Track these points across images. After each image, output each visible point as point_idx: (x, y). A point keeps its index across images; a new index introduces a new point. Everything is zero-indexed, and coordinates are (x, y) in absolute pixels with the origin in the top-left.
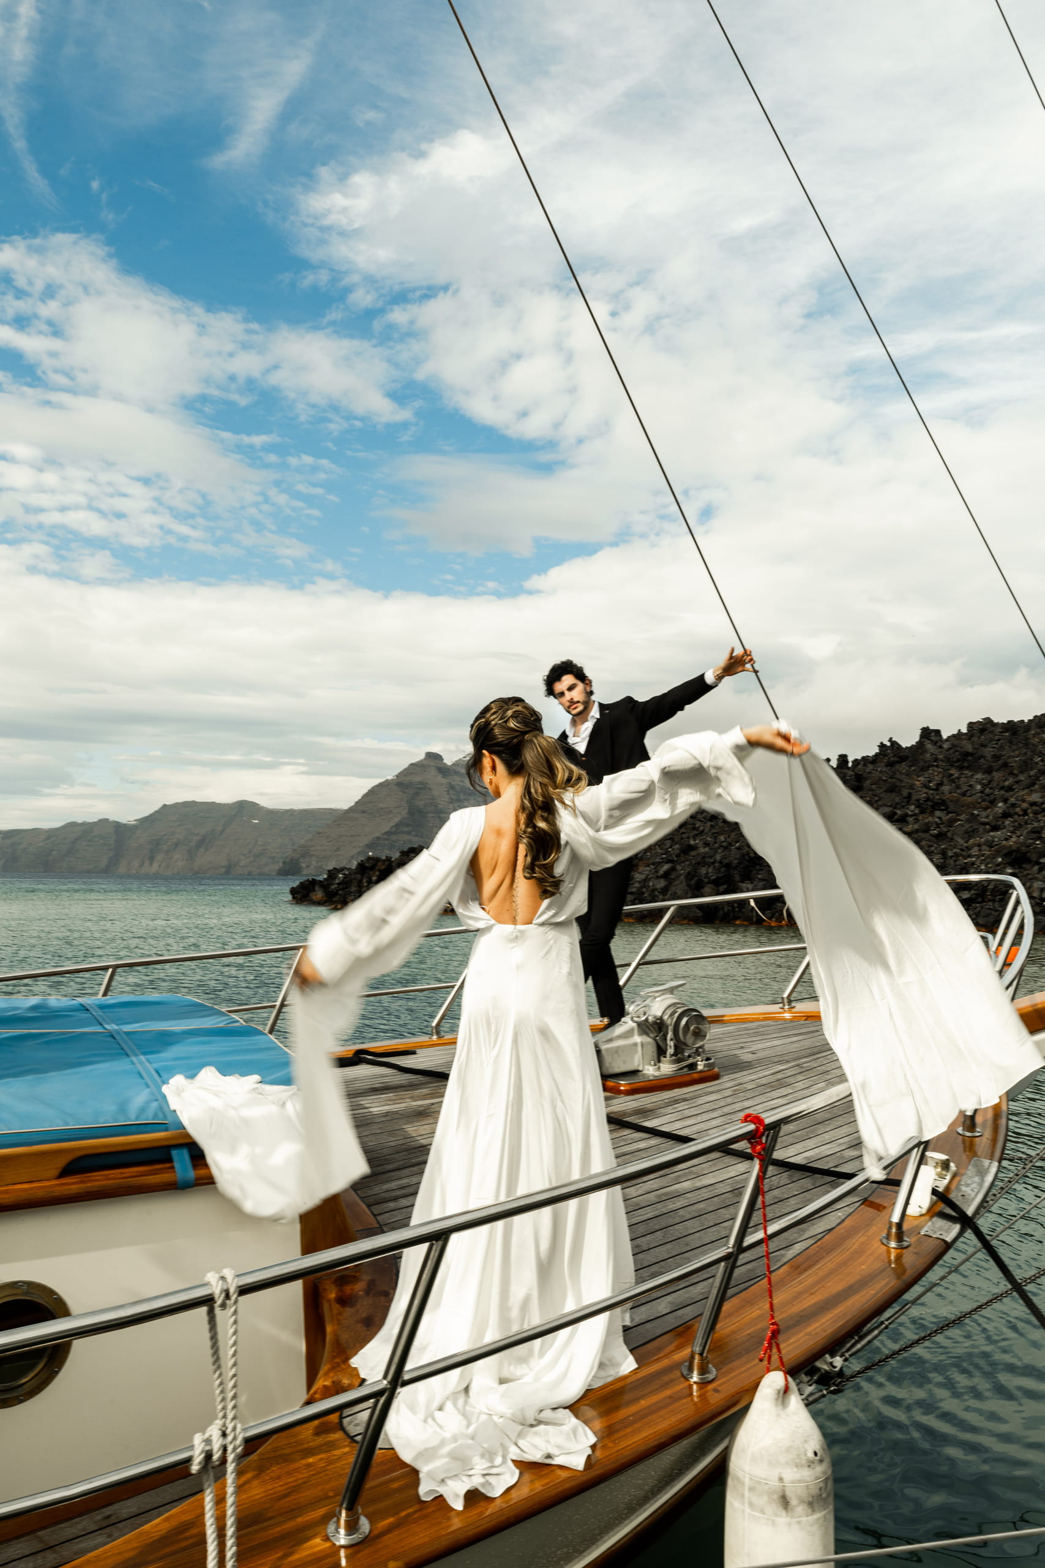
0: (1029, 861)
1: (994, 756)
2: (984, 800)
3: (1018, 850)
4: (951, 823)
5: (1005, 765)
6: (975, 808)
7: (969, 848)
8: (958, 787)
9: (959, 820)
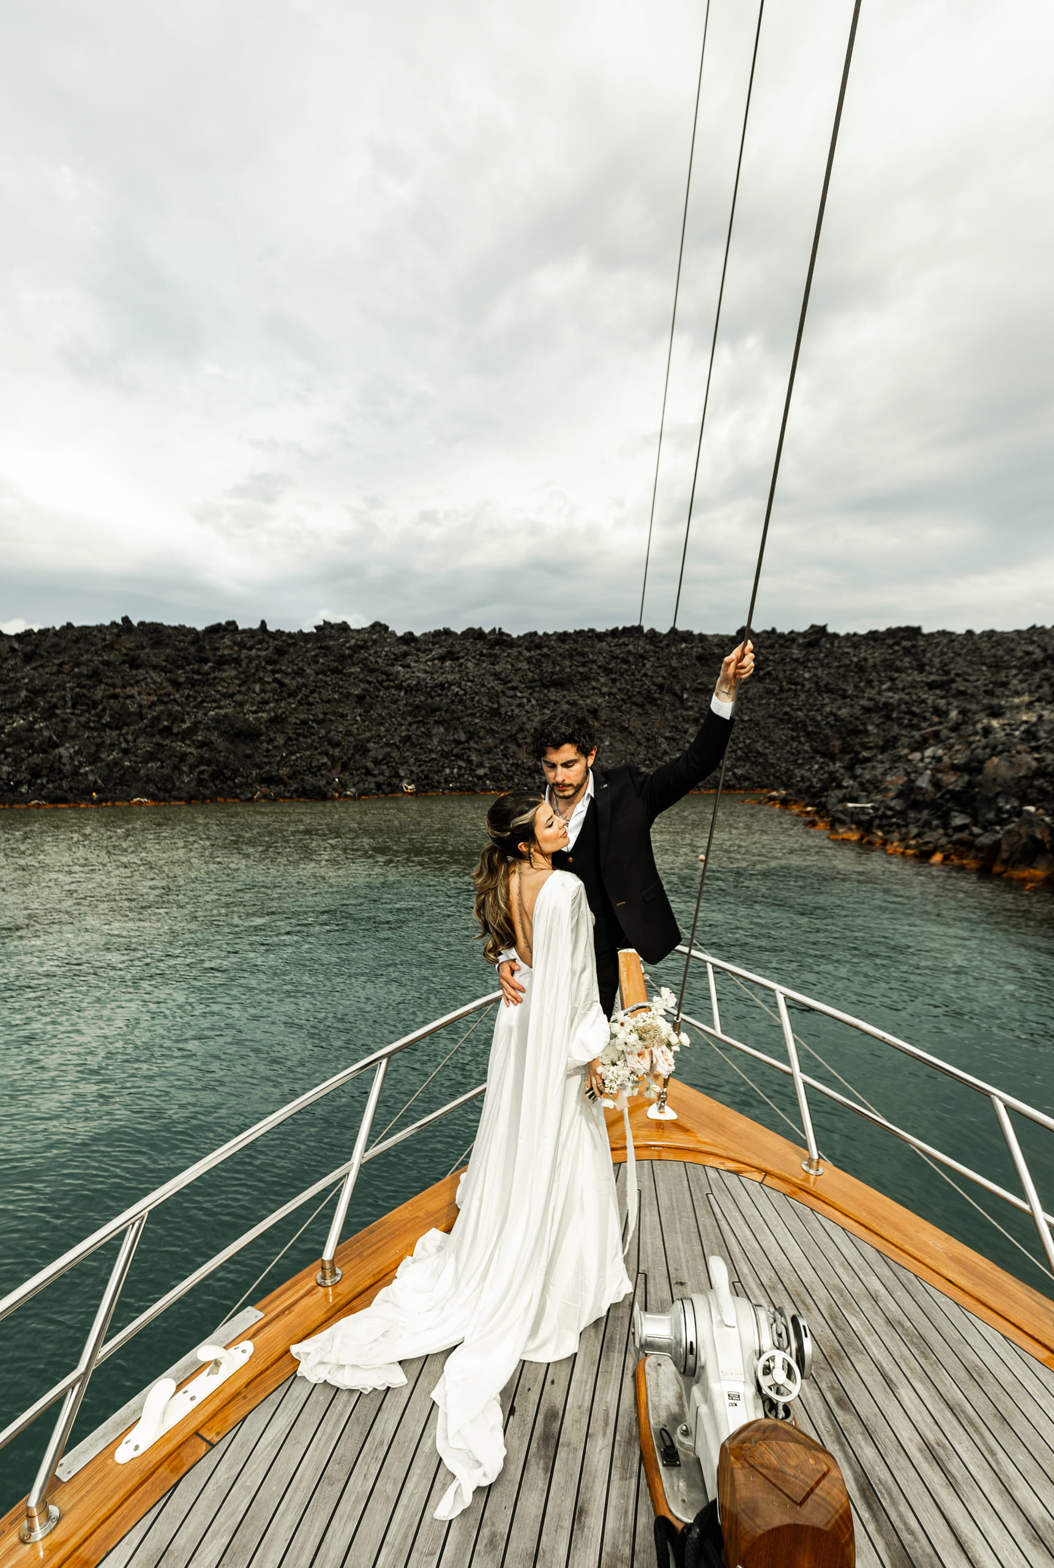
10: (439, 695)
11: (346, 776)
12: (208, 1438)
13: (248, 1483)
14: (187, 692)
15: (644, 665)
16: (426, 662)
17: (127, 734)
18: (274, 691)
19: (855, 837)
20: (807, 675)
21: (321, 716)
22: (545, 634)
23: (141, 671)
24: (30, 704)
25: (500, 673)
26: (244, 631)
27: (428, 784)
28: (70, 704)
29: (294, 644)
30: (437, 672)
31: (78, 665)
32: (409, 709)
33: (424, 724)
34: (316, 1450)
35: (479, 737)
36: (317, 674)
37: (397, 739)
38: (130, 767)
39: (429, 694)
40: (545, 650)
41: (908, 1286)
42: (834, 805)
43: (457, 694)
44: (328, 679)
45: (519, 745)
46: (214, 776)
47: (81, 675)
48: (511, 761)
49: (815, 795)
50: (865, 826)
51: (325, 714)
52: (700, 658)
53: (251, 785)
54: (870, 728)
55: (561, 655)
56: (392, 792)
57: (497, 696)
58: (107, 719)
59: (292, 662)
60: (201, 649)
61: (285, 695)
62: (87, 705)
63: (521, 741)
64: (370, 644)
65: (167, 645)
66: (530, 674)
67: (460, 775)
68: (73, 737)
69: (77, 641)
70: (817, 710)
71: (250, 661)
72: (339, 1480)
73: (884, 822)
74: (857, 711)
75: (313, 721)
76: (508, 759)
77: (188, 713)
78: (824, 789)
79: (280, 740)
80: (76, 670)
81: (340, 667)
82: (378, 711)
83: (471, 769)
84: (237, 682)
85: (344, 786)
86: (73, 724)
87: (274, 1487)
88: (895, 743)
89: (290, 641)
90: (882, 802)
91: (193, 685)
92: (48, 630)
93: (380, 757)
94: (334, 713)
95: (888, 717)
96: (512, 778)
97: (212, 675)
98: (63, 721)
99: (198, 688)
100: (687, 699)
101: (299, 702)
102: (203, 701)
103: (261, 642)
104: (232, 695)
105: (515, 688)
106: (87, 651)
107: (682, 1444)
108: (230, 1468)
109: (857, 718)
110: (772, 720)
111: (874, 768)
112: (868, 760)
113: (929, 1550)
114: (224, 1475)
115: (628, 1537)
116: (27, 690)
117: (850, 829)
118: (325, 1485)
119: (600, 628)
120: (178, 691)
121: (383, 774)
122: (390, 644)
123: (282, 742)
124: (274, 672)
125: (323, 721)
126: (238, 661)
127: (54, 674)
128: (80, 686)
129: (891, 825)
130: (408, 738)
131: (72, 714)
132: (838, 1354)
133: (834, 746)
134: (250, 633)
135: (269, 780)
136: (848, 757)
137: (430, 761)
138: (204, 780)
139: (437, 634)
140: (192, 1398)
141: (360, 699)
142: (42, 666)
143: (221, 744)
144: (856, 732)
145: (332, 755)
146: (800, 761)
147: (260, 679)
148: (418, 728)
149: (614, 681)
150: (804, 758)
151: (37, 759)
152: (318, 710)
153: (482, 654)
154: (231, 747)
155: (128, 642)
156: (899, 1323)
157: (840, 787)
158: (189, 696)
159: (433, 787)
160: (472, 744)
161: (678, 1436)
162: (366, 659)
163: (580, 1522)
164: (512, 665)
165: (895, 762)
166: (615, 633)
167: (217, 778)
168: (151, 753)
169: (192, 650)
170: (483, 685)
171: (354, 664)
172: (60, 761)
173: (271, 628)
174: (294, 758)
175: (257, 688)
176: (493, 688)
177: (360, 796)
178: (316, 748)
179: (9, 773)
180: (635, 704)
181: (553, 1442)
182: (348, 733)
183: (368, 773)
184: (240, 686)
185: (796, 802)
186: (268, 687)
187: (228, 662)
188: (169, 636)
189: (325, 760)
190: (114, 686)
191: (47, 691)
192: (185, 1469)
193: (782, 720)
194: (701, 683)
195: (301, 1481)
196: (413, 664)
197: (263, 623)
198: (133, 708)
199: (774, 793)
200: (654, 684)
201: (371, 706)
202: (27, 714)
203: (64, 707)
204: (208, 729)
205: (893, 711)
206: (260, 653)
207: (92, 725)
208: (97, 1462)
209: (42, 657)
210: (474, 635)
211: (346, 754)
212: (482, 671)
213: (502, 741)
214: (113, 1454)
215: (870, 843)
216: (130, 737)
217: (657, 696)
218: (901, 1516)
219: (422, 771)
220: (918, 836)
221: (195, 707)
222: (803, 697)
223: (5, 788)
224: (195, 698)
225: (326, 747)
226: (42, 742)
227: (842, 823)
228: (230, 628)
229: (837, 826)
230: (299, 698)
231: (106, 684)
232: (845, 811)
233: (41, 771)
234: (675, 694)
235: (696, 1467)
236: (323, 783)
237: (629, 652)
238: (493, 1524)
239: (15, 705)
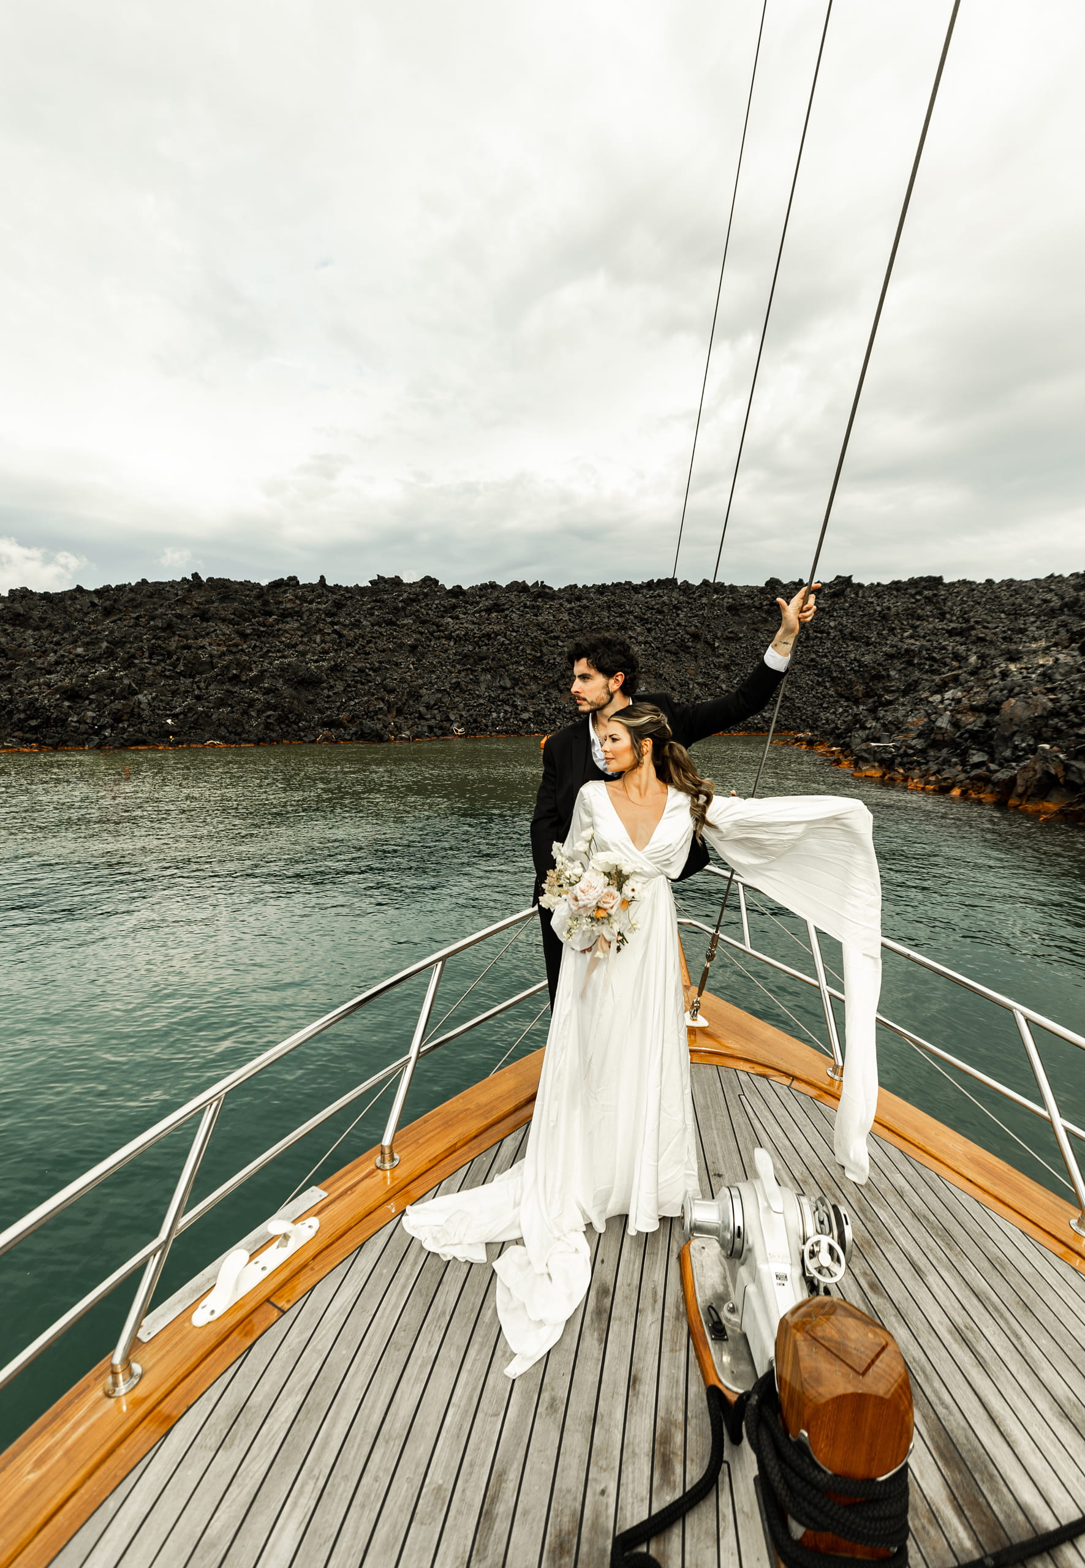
0: (80, 697)
1: (40, 618)
2: (37, 651)
3: (72, 689)
4: (12, 667)
5: (50, 626)
6: (31, 656)
7: (31, 687)
8: (14, 639)
9: (18, 665)
10: (486, 645)
11: (400, 720)
12: (280, 1306)
13: (319, 1347)
14: (253, 642)
15: (678, 615)
16: (473, 614)
17: (200, 681)
18: (333, 642)
19: (876, 773)
20: (832, 624)
21: (377, 665)
22: (584, 586)
23: (210, 623)
24: (110, 654)
25: (543, 623)
26: (305, 585)
27: (477, 728)
28: (147, 654)
29: (351, 598)
30: (484, 623)
31: (153, 619)
32: (458, 657)
33: (473, 671)
34: (381, 1318)
35: (524, 683)
36: (373, 625)
37: (447, 686)
38: (203, 712)
39: (477, 643)
40: (585, 602)
41: (931, 1183)
42: (858, 745)
43: (503, 644)
44: (383, 630)
45: (561, 691)
46: (280, 720)
47: (157, 628)
48: (554, 706)
49: (839, 736)
50: (887, 764)
51: (380, 662)
52: (730, 608)
53: (313, 728)
54: (892, 673)
55: (599, 606)
56: (444, 734)
57: (541, 645)
58: (181, 668)
59: (349, 614)
60: (266, 603)
61: (344, 645)
62: (163, 655)
63: (562, 687)
64: (421, 597)
65: (234, 600)
66: (571, 625)
67: (506, 719)
68: (150, 685)
69: (151, 596)
70: (842, 657)
71: (311, 614)
72: (405, 1346)
73: (905, 760)
74: (880, 657)
75: (370, 669)
76: (550, 703)
77: (255, 662)
78: (849, 730)
79: (340, 687)
80: (152, 623)
81: (394, 619)
82: (431, 659)
83: (516, 714)
84: (300, 633)
85: (399, 729)
86: (150, 673)
87: (343, 1352)
88: (916, 686)
89: (347, 595)
90: (904, 741)
91: (259, 637)
92: (125, 586)
93: (432, 702)
94: (389, 662)
95: (910, 663)
96: (555, 722)
97: (277, 627)
98: (141, 669)
99: (263, 639)
100: (718, 647)
101: (356, 651)
102: (268, 651)
103: (320, 596)
104: (295, 646)
105: (557, 638)
106: (161, 605)
107: (728, 1320)
108: (301, 1333)
109: (879, 665)
110: (799, 666)
111: (896, 710)
112: (890, 703)
113: (963, 1423)
114: (295, 1339)
115: (681, 1404)
116: (108, 642)
117: (873, 767)
118: (392, 1351)
119: (637, 581)
120: (245, 642)
121: (435, 718)
122: (440, 598)
123: (342, 689)
124: (333, 624)
125: (379, 669)
126: (300, 614)
127: (131, 627)
128: (155, 637)
129: (911, 763)
130: (458, 684)
131: (150, 663)
132: (869, 1243)
133: (857, 690)
134: (310, 587)
135: (331, 724)
136: (871, 700)
137: (478, 706)
138: (271, 723)
139: (484, 587)
140: (264, 1269)
141: (413, 648)
142: (120, 619)
143: (286, 691)
144: (878, 677)
145: (388, 701)
146: (825, 705)
147: (320, 630)
148: (467, 675)
149: (649, 630)
150: (829, 702)
151: (118, 705)
152: (375, 658)
153: (525, 606)
154: (294, 693)
155: (198, 597)
156: (924, 1217)
157: (863, 728)
158: (255, 646)
159: (481, 730)
160: (517, 689)
161: (725, 1313)
162: (418, 611)
163: (634, 1389)
164: (554, 617)
165: (916, 704)
166: (650, 585)
167: (283, 722)
168: (222, 699)
169: (258, 603)
170: (527, 635)
171: (406, 616)
172: (139, 707)
173: (330, 583)
174: (352, 703)
175: (318, 638)
176: (536, 637)
177: (414, 738)
178: (373, 695)
179: (94, 718)
180: (668, 651)
181: (606, 1316)
182: (403, 680)
183: (421, 717)
184: (302, 637)
185: (821, 743)
186: (328, 638)
187: (291, 615)
188: (236, 592)
189: (382, 705)
190: (187, 637)
191: (125, 642)
192: (259, 1333)
193: (808, 666)
194: (731, 632)
195: (369, 1345)
196: (461, 616)
197: (322, 577)
198: (204, 658)
199: (801, 735)
200: (687, 633)
201: (423, 655)
202: (108, 663)
203: (142, 657)
204: (273, 677)
205: (914, 657)
206: (320, 606)
207: (167, 673)
208: (175, 1325)
209: (120, 611)
210: (518, 588)
211: (400, 700)
212: (526, 622)
213: (545, 687)
214: (189, 1318)
215: (892, 779)
216: (202, 685)
217: (690, 644)
218: (935, 1391)
219: (471, 715)
220: (938, 772)
221: (261, 657)
222: (828, 644)
223: (90, 731)
224: (261, 648)
225: (382, 693)
226: (123, 690)
227: (866, 761)
228: (291, 583)
229: (861, 764)
230: (356, 648)
231: (180, 636)
232: (869, 750)
233: (122, 716)
234: (707, 642)
235: (742, 1342)
236: (379, 726)
237: (664, 602)
238: (553, 1389)
239: (97, 655)
